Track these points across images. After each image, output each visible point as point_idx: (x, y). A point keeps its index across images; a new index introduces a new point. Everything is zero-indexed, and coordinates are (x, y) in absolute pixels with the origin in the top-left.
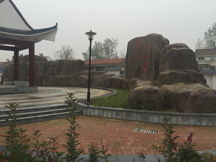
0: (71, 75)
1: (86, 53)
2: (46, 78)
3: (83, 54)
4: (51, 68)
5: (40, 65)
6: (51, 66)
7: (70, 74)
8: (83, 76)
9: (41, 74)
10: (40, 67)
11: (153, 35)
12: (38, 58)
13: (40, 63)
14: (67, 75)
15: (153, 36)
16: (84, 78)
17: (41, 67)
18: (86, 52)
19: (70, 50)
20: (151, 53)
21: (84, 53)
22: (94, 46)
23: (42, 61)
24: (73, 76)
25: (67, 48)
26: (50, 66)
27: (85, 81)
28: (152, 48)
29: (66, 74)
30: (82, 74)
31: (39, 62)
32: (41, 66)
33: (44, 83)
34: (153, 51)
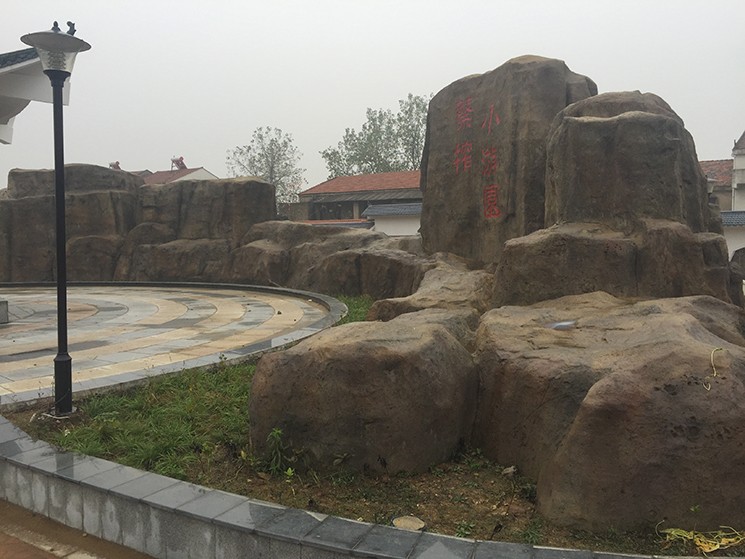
0: (221, 241)
1: (335, 153)
2: (130, 251)
3: (326, 155)
4: (149, 214)
5: (110, 204)
6: (149, 207)
7: (217, 236)
8: (259, 244)
9: (114, 237)
10: (111, 211)
11: (521, 62)
12: (104, 177)
13: (111, 194)
14: (205, 241)
15: (522, 66)
16: (260, 252)
17: (116, 213)
18: (337, 149)
19: (280, 142)
20: (514, 144)
21: (330, 152)
22: (364, 127)
23: (118, 187)
24: (228, 242)
25: (273, 135)
26: (145, 204)
27: (262, 263)
28: (516, 123)
29: (204, 237)
30: (259, 237)
31: (108, 191)
32: (114, 207)
33: (124, 271)
34: (523, 135)
